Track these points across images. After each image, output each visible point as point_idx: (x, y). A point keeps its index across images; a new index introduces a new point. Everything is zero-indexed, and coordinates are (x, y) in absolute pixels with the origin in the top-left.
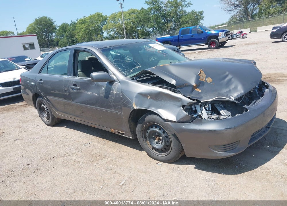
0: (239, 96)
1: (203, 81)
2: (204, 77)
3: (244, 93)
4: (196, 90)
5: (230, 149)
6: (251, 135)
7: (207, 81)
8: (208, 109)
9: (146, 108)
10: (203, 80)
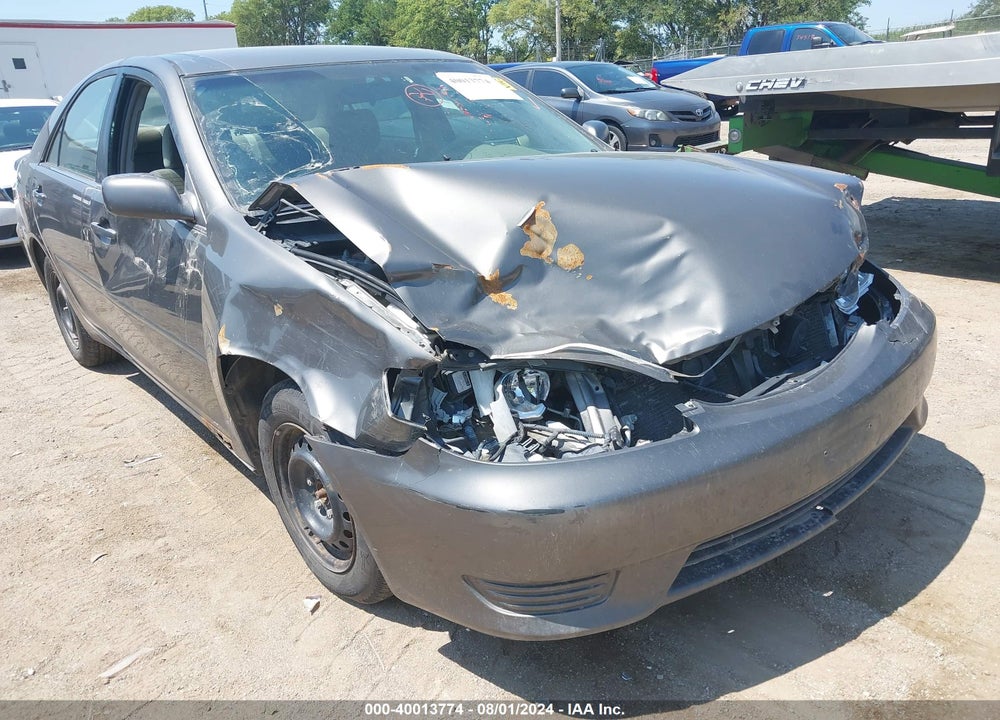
0: (693, 350)
1: (542, 260)
2: (546, 241)
3: (722, 335)
4: (494, 297)
5: (562, 606)
6: (689, 551)
7: (560, 262)
8: (538, 392)
9: (265, 354)
10: (541, 253)
